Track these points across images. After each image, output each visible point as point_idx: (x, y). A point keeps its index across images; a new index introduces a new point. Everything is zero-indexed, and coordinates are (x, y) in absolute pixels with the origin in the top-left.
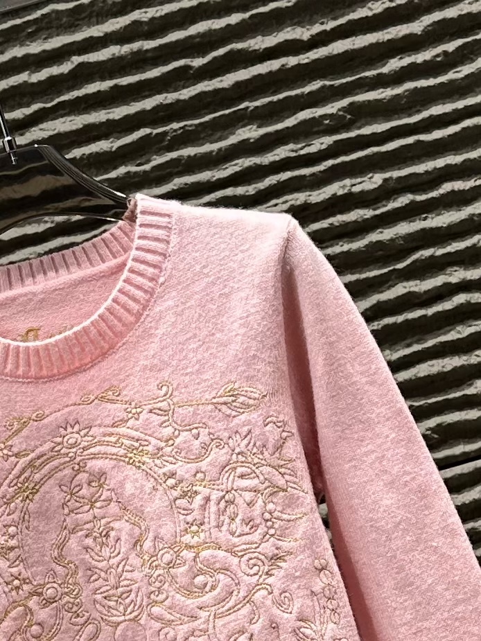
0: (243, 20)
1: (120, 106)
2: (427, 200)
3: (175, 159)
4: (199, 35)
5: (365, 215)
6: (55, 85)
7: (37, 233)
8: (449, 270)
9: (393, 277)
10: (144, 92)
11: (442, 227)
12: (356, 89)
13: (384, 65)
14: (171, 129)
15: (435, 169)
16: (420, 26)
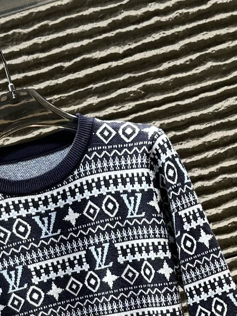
0: (89, 43)
2: (182, 135)
4: (67, 51)
8: (193, 170)
10: (40, 79)
11: (189, 148)
12: (147, 78)
13: (161, 66)
14: (54, 98)
15: (186, 119)
16: (178, 46)
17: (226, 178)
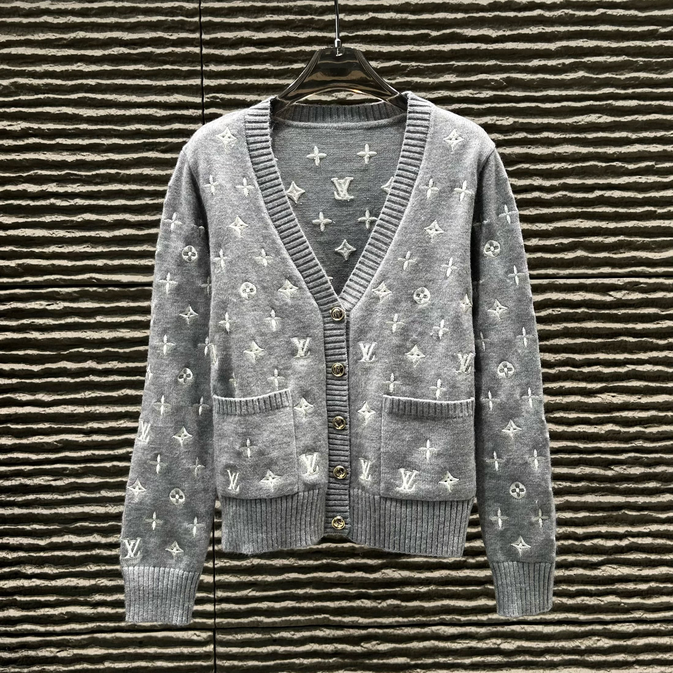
0: (464, 18)
1: (388, 45)
2: (533, 138)
3: (409, 81)
4: (439, 19)
5: (499, 137)
6: (357, 25)
7: (326, 101)
8: (534, 178)
10: (403, 41)
11: (537, 154)
13: (530, 62)
14: (411, 65)
15: (542, 123)
16: (554, 46)
17: (566, 195)
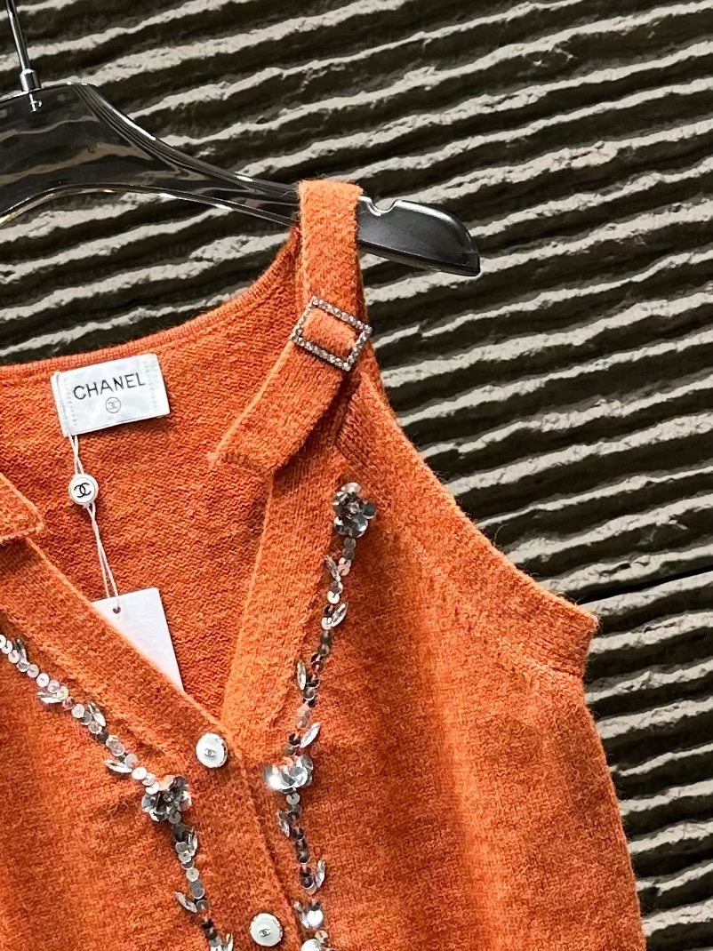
1: (236, 34)
2: (682, 182)
3: (315, 114)
5: (590, 202)
7: (110, 219)
8: (710, 286)
9: (628, 294)
10: (272, 14)
11: (702, 221)
14: (311, 69)
15: (695, 136)
